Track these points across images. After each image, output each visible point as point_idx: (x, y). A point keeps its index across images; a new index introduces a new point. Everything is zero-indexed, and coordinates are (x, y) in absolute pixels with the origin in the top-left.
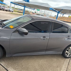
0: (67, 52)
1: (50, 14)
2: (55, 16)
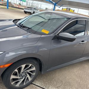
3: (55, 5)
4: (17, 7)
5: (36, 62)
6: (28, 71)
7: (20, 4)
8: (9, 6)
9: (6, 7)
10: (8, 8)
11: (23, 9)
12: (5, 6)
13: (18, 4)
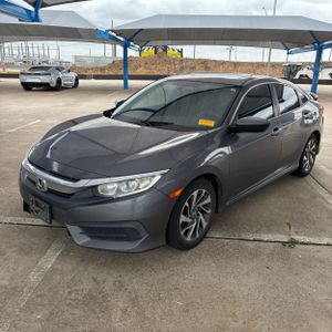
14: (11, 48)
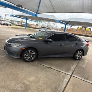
0: (76, 55)
1: (55, 26)
2: (62, 28)
3: (66, 25)
4: (34, 27)
5: (35, 51)
6: (32, 54)
7: (37, 24)
8: (27, 27)
9: (25, 28)
10: (26, 28)
11: (38, 29)
12: (24, 26)
13: (36, 25)
14: (46, 23)
